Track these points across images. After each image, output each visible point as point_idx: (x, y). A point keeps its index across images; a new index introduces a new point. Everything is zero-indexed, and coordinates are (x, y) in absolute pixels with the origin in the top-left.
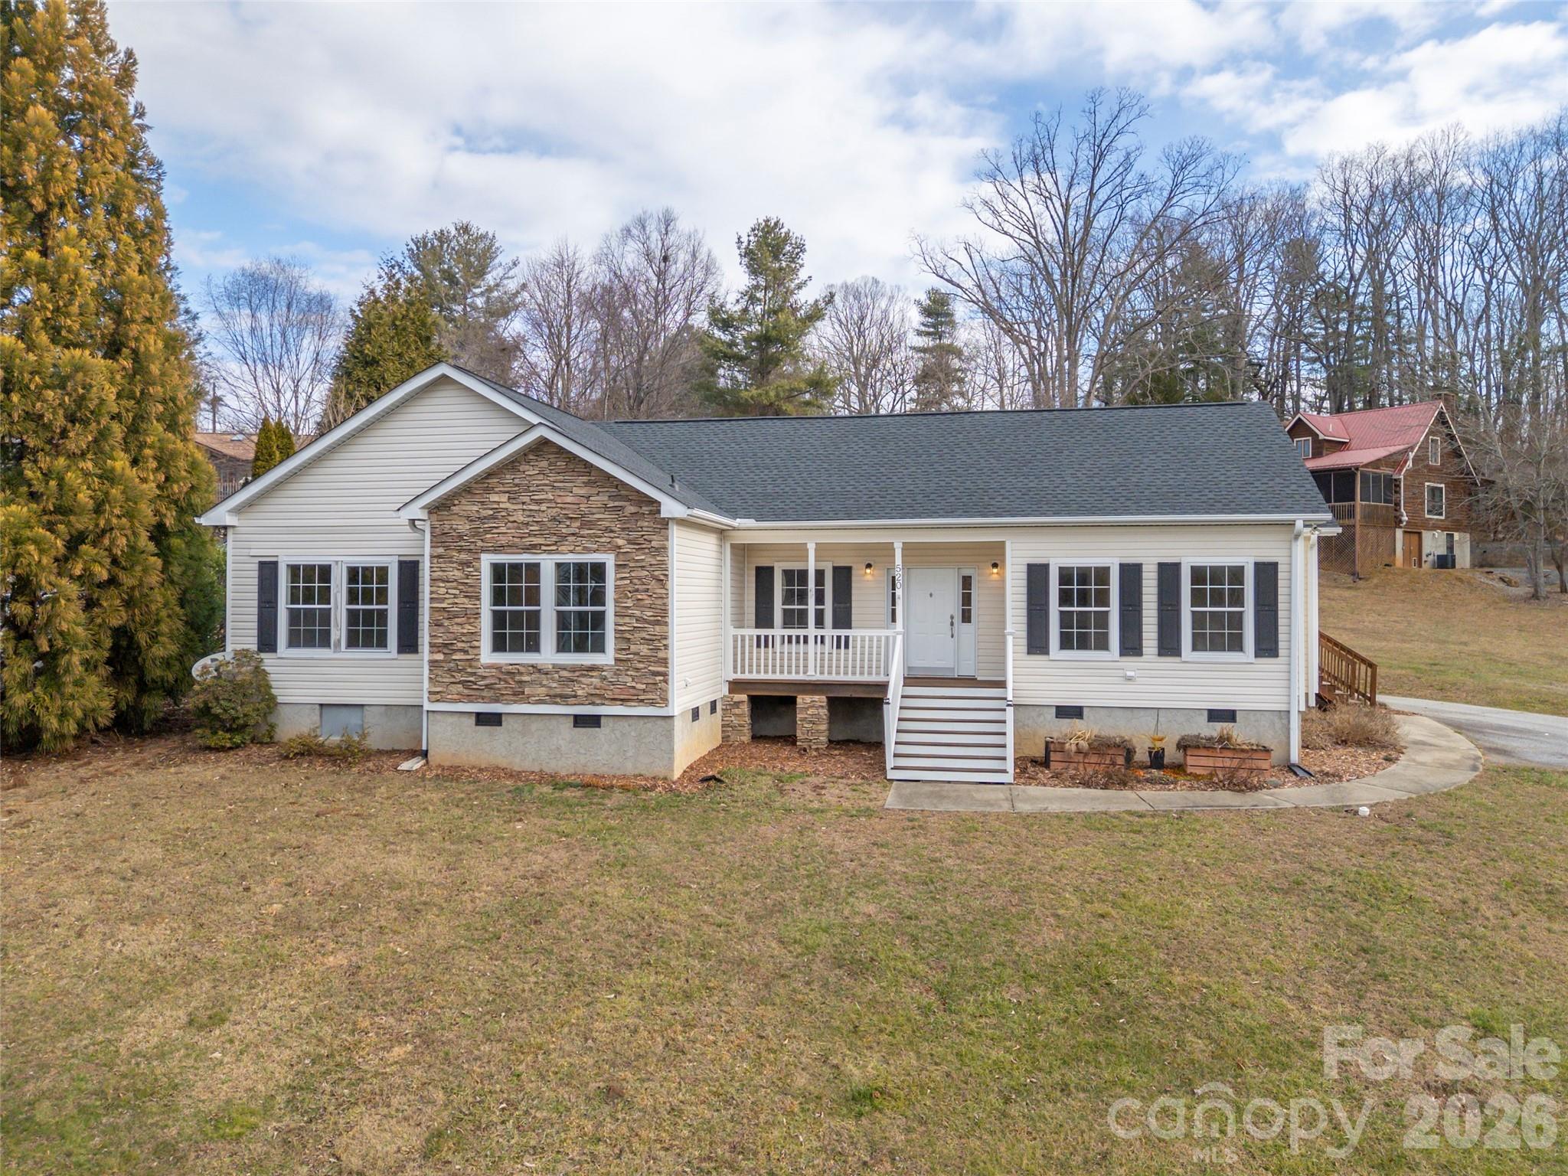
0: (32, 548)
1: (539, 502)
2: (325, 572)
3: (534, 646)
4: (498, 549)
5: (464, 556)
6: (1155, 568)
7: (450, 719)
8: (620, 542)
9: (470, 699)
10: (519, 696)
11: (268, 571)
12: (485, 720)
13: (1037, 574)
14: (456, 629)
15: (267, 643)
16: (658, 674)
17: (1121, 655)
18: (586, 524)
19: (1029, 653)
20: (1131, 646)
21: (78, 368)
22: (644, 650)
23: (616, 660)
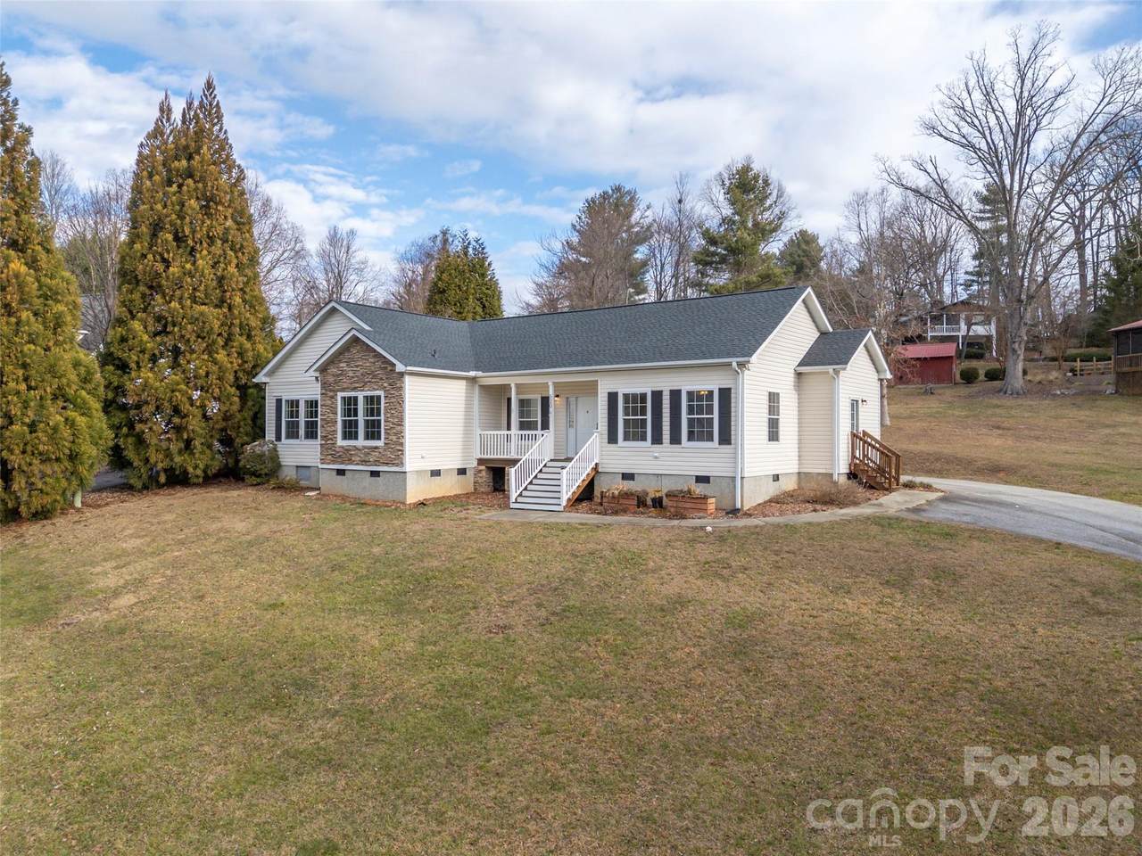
0: (177, 394)
1: (357, 366)
2: (298, 401)
3: (356, 438)
4: (343, 390)
5: (331, 394)
6: (668, 393)
7: (329, 472)
8: (385, 385)
9: (334, 462)
10: (350, 462)
11: (279, 401)
12: (341, 472)
13: (612, 397)
14: (329, 429)
15: (278, 438)
16: (400, 450)
17: (652, 444)
18: (375, 377)
19: (609, 443)
20: (657, 440)
21: (202, 314)
22: (394, 438)
23: (385, 444)
